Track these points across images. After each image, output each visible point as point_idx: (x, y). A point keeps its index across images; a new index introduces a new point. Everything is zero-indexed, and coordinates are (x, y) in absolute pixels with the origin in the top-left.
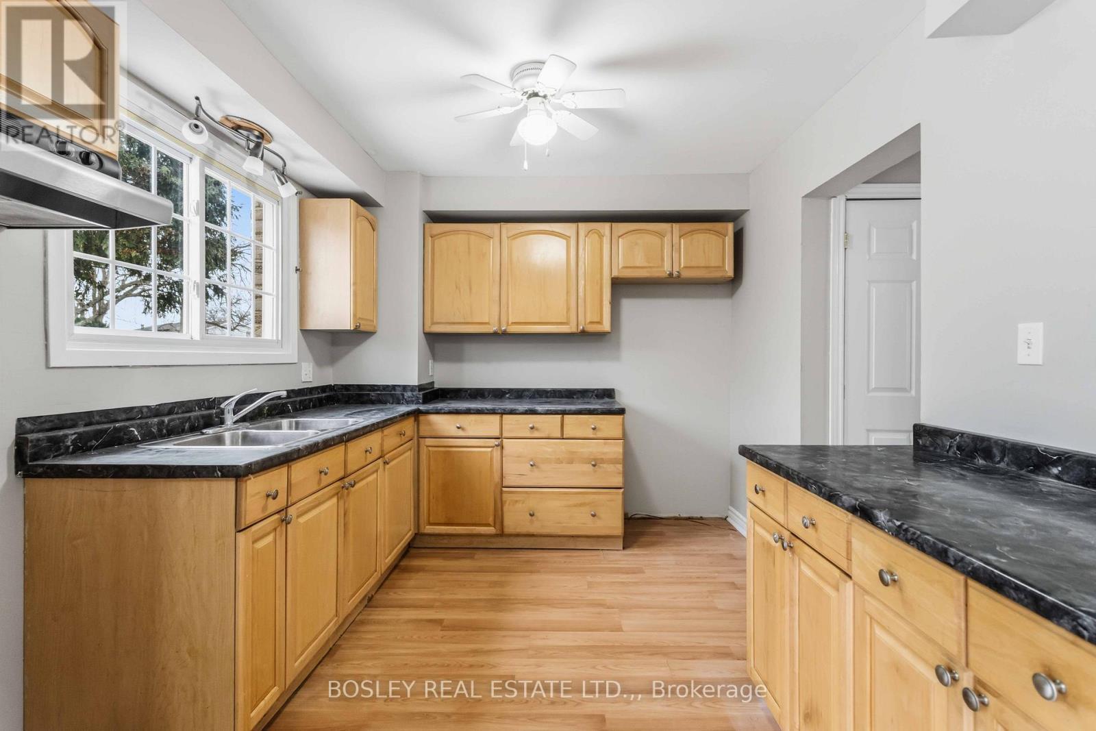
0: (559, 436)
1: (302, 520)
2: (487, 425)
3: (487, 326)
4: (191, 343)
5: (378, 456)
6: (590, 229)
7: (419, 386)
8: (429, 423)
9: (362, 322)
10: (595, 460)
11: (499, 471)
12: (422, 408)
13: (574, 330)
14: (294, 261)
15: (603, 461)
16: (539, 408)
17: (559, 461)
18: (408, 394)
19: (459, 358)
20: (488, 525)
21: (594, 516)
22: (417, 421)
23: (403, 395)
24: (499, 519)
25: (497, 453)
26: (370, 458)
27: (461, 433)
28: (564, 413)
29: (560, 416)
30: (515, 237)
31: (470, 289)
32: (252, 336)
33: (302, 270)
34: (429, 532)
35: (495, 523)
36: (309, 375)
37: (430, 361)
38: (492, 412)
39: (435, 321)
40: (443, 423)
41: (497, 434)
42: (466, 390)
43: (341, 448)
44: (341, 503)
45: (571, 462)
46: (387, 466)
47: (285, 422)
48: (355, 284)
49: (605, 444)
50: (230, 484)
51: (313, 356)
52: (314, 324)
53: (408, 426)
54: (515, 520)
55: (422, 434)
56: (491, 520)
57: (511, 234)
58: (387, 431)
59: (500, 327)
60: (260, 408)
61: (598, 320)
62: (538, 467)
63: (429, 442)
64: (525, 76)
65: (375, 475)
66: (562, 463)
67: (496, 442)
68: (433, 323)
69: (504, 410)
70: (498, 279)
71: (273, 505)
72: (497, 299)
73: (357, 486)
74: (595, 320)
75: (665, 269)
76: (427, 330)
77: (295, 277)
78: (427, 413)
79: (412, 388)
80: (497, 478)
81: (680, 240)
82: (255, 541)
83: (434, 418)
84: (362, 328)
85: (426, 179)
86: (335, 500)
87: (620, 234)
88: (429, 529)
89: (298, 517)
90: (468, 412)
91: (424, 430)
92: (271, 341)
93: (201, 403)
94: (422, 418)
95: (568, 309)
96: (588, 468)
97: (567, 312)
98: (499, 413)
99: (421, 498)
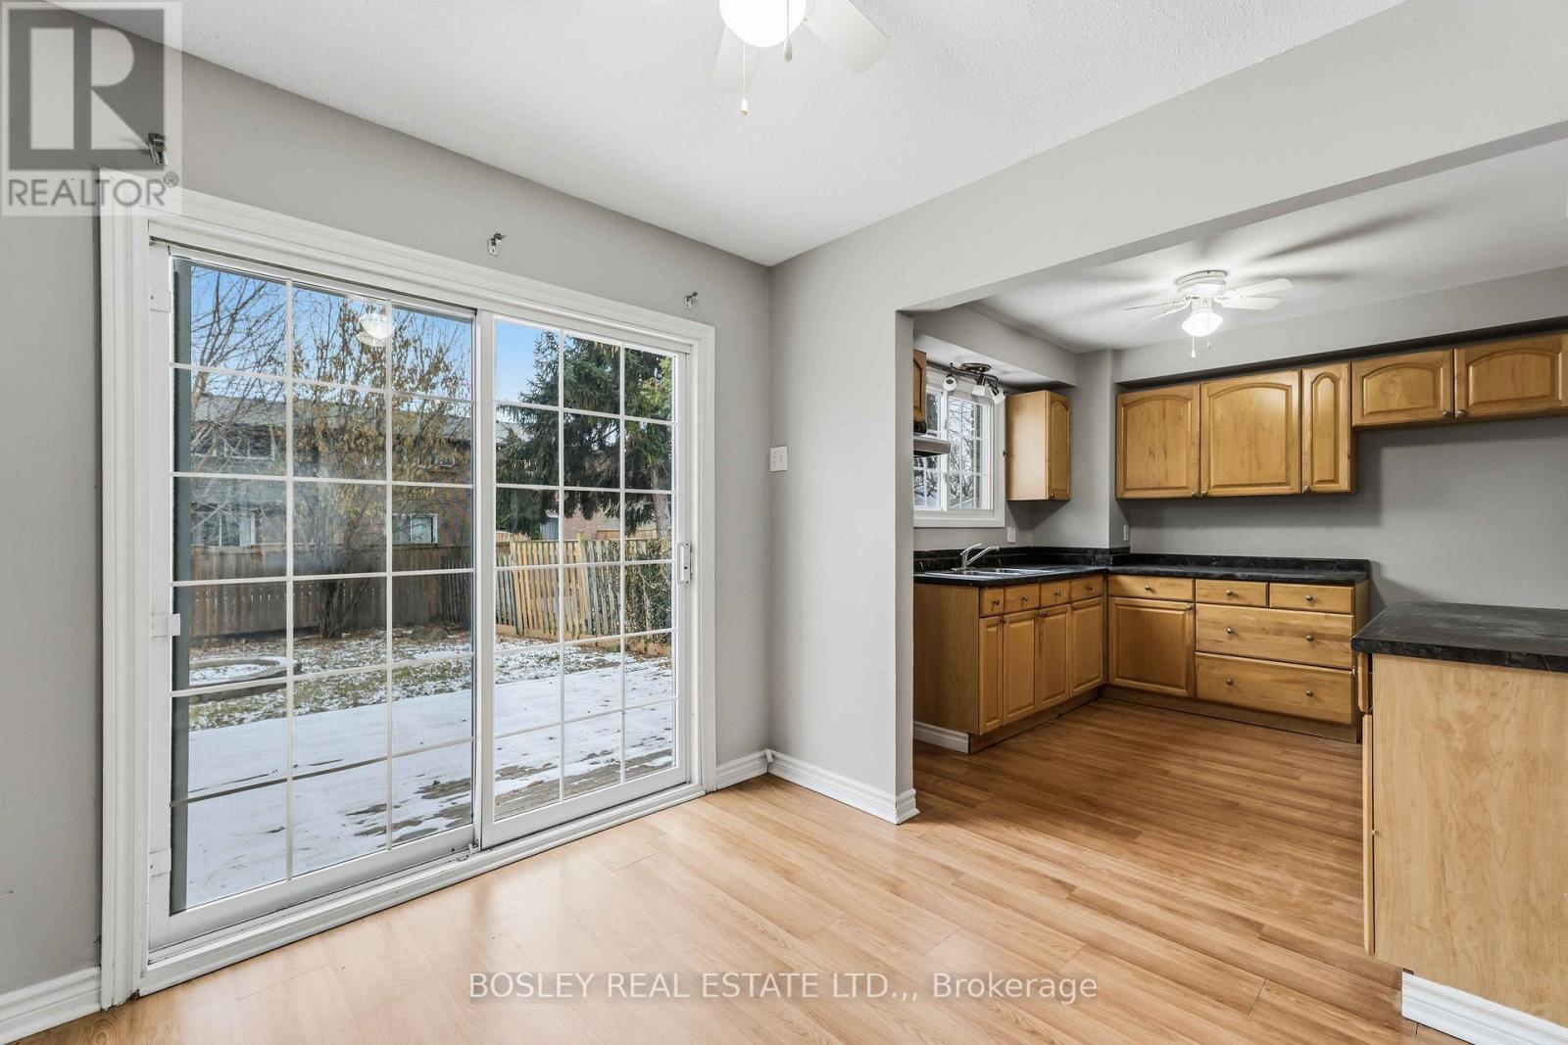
0: (1264, 604)
1: (1013, 626)
2: (1181, 589)
3: (1186, 490)
4: (941, 513)
5: (1066, 601)
6: (1318, 374)
7: (1109, 550)
8: (1118, 583)
9: (1055, 492)
10: (1312, 634)
11: (1192, 637)
12: (1110, 568)
13: (1296, 490)
14: (1002, 448)
15: (1323, 636)
16: (1238, 574)
17: (1265, 631)
18: (1099, 557)
19: (1156, 523)
20: (1181, 688)
21: (1310, 695)
22: (1106, 580)
23: (1094, 557)
24: (1192, 680)
25: (1189, 618)
26: (1060, 600)
27: (1149, 594)
28: (1269, 580)
29: (1265, 584)
30: (1217, 395)
31: (1166, 454)
32: (975, 507)
33: (1008, 454)
34: (1117, 683)
35: (1187, 686)
36: (1012, 538)
37: (1125, 527)
38: (1184, 576)
39: (1128, 487)
40: (1135, 585)
41: (1190, 598)
42: (1165, 556)
43: (1036, 587)
44: (1037, 625)
45: (1279, 633)
46: (1075, 612)
47: (998, 570)
48: (1050, 461)
49: (1326, 617)
50: (976, 591)
51: (1016, 521)
52: (1017, 496)
53: (1096, 583)
54: (1210, 686)
55: (1111, 592)
56: (1183, 682)
57: (1212, 392)
58: (1075, 583)
59: (1200, 491)
60: (981, 559)
61: (1332, 478)
62: (1236, 635)
63: (1118, 600)
64: (1187, 286)
65: (1064, 615)
66: (1267, 633)
67: (1188, 606)
68: (1126, 490)
69: (1197, 574)
70: (1197, 442)
71: (998, 609)
72: (1197, 462)
73: (1047, 619)
74: (1327, 478)
75: (1441, 408)
76: (1119, 496)
77: (1002, 459)
78: (1116, 573)
79: (1103, 551)
80: (1189, 640)
81: (1467, 369)
82: (988, 627)
83: (1125, 580)
84: (1056, 497)
85: (1118, 353)
86: (1032, 622)
87: (1364, 374)
88: (1118, 681)
89: (1010, 623)
90: (1157, 575)
91: (1112, 589)
92: (986, 510)
93: (949, 552)
94: (1111, 578)
95: (1287, 469)
96: (1304, 642)
97: (1287, 471)
98: (1191, 578)
99: (1110, 651)
